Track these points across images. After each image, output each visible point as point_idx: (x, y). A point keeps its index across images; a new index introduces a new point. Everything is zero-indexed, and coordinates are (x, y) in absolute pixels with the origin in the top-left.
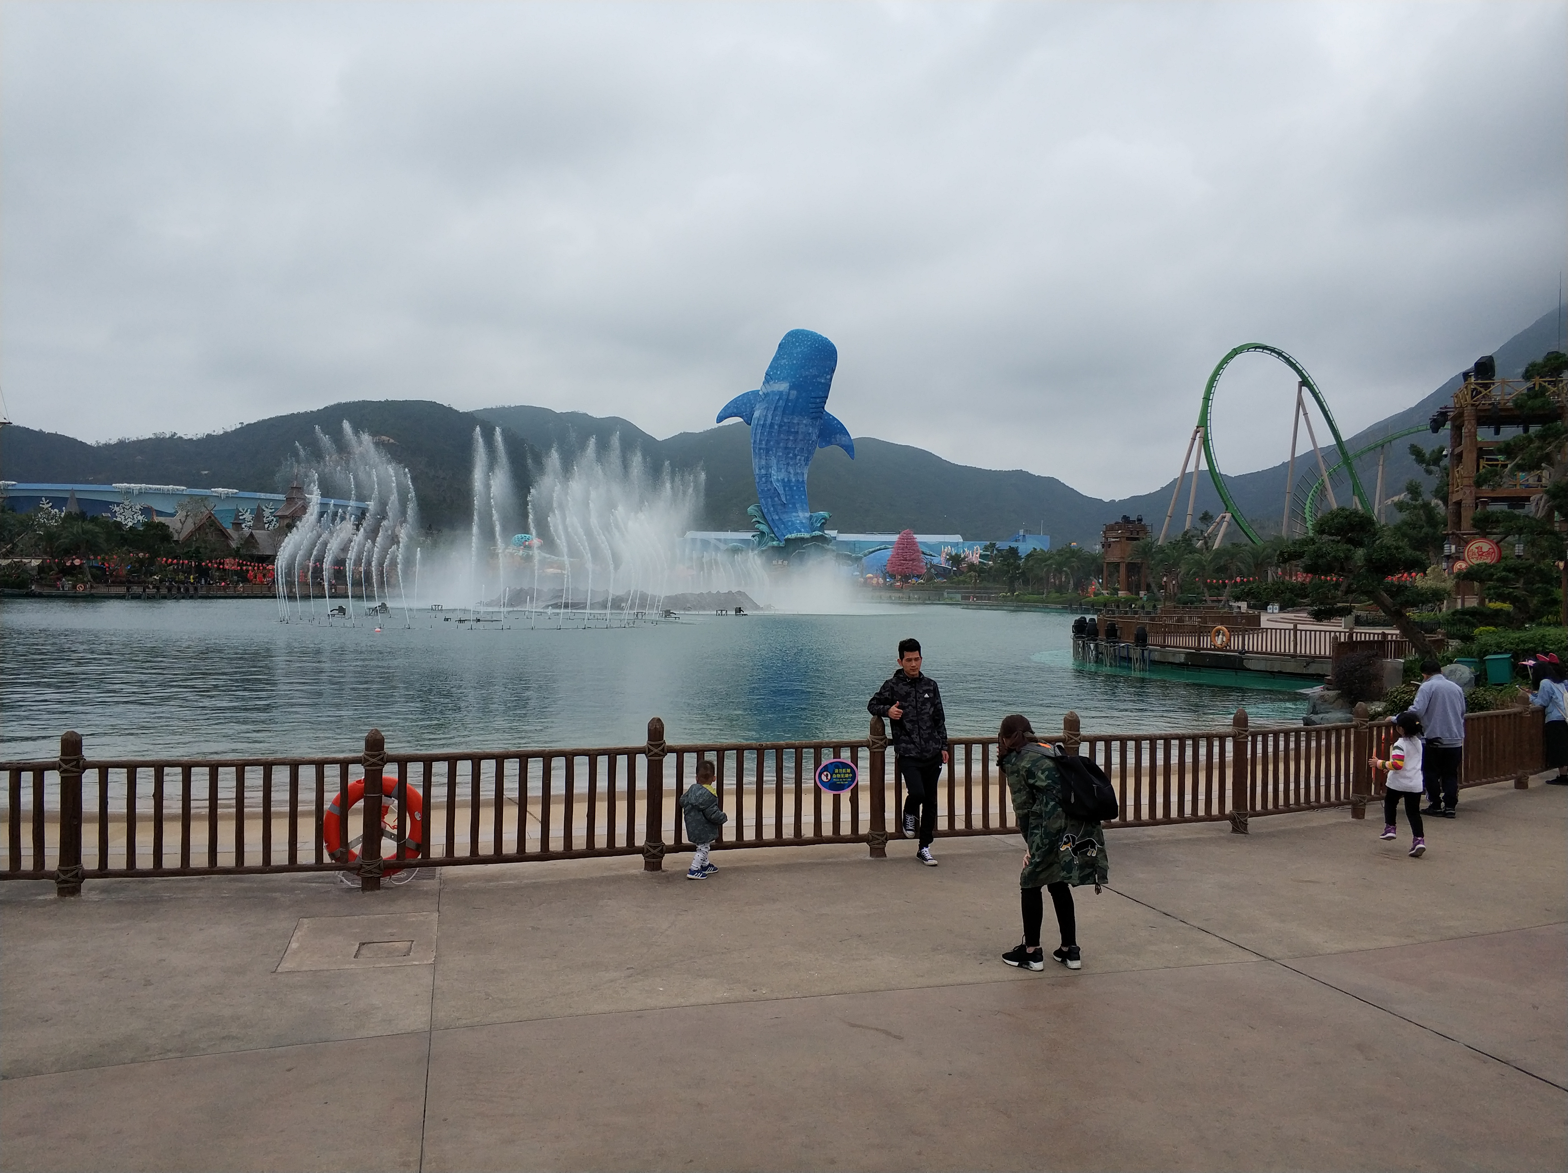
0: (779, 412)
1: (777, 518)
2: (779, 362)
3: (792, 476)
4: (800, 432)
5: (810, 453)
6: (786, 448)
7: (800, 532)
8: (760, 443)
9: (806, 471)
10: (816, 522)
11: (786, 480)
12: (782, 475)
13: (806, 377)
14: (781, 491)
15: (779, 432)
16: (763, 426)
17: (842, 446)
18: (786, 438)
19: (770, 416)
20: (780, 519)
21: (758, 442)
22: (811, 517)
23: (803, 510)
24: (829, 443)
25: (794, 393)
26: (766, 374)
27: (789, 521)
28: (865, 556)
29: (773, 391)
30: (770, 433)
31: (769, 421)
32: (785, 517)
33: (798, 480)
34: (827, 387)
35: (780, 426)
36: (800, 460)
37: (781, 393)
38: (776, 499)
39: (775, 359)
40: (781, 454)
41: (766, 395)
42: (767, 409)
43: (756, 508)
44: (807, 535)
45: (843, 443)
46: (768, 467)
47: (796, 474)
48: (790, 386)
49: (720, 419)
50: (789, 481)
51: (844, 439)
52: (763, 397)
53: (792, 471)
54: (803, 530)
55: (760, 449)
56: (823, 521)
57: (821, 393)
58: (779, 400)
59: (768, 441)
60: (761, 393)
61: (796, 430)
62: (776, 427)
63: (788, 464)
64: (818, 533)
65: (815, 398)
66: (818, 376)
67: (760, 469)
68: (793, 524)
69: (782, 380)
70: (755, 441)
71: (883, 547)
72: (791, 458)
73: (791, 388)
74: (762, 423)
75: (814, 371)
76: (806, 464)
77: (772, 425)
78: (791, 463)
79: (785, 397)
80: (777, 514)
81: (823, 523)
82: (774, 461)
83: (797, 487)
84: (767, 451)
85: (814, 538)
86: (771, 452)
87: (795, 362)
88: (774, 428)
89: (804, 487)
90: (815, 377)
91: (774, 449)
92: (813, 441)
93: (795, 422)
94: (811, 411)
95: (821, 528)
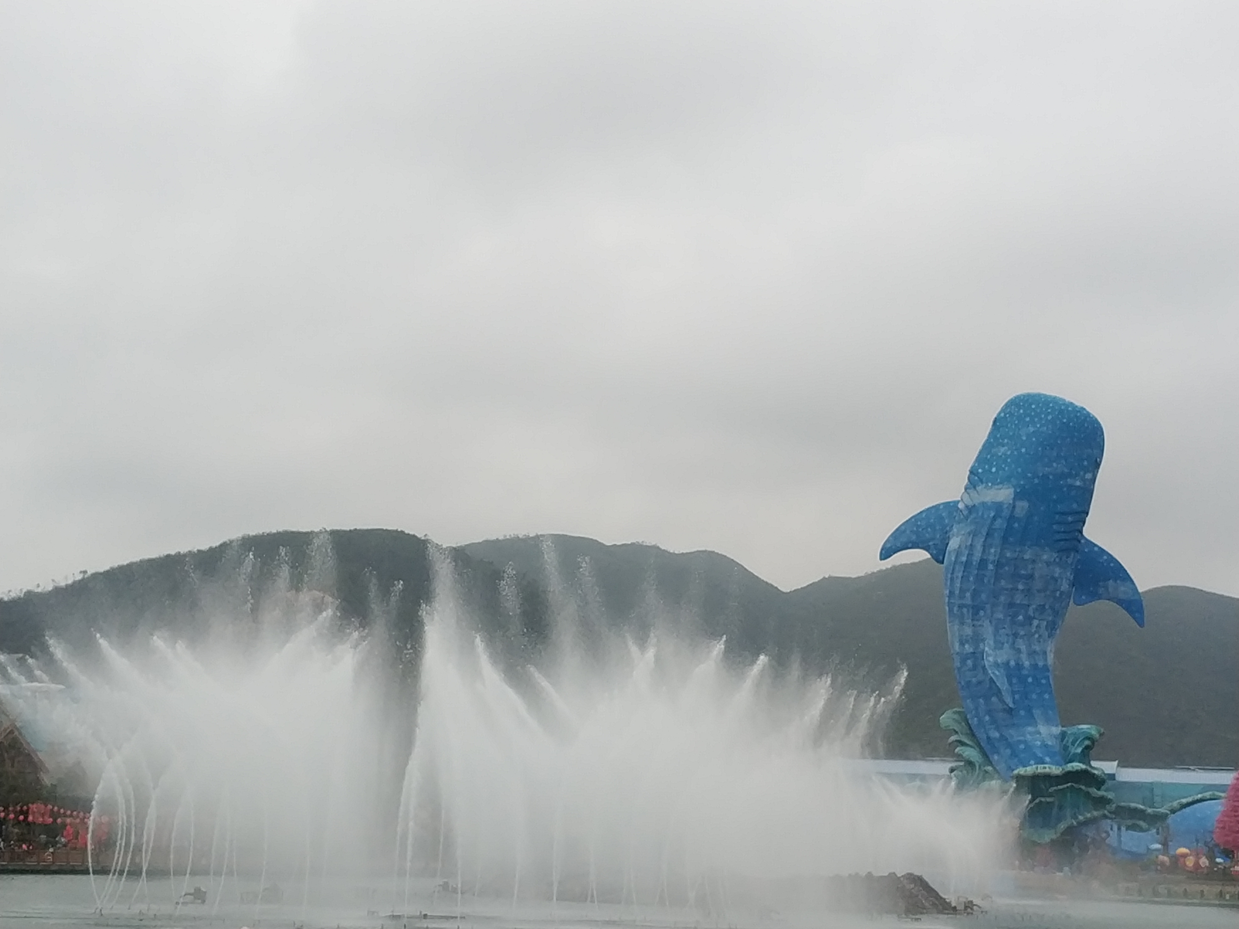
0: (997, 539)
1: (997, 735)
2: (993, 450)
3: (1024, 656)
4: (1037, 575)
5: (1058, 613)
6: (1011, 605)
7: (1043, 763)
8: (962, 596)
9: (1050, 647)
10: (1073, 744)
11: (1012, 663)
12: (1004, 655)
13: (1045, 477)
14: (1002, 684)
15: (998, 577)
16: (967, 565)
17: (1120, 602)
18: (1010, 586)
19: (979, 547)
20: (1003, 738)
21: (957, 592)
22: (1063, 735)
23: (1048, 721)
24: (1095, 596)
25: (1023, 506)
26: (971, 472)
27: (1020, 742)
28: (1173, 811)
29: (983, 504)
30: (979, 579)
31: (977, 555)
32: (1014, 735)
33: (1037, 665)
34: (1087, 493)
35: (999, 565)
36: (1038, 626)
37: (998, 507)
38: (994, 699)
39: (987, 447)
40: (1001, 616)
41: (971, 509)
42: (974, 534)
43: (956, 716)
44: (1056, 770)
45: (1122, 596)
46: (977, 639)
47: (1032, 654)
48: (1015, 492)
49: (886, 553)
50: (1019, 666)
51: (1122, 590)
52: (966, 513)
53: (1023, 648)
54: (1047, 759)
55: (960, 607)
56: (1087, 742)
57: (1075, 506)
58: (994, 518)
59: (975, 594)
60: (961, 506)
61: (1030, 572)
62: (991, 567)
63: (1015, 635)
64: (1077, 766)
65: (1063, 514)
66: (1070, 475)
67: (962, 644)
68: (1028, 747)
69: (1001, 483)
70: (951, 593)
71: (1207, 795)
72: (1022, 625)
73: (1018, 496)
74: (964, 559)
75: (1059, 467)
76: (1050, 636)
77: (983, 563)
78: (1022, 633)
79: (1006, 513)
80: (997, 729)
81: (1087, 748)
82: (988, 630)
83: (1035, 678)
84: (976, 610)
85: (1069, 776)
86: (982, 613)
87: (1023, 450)
88: (986, 568)
89: (1047, 678)
90: (1063, 476)
91: (988, 606)
92: (1062, 593)
93: (1027, 557)
94: (1058, 537)
95: (1085, 756)
